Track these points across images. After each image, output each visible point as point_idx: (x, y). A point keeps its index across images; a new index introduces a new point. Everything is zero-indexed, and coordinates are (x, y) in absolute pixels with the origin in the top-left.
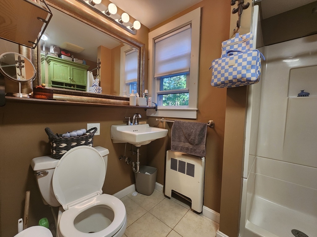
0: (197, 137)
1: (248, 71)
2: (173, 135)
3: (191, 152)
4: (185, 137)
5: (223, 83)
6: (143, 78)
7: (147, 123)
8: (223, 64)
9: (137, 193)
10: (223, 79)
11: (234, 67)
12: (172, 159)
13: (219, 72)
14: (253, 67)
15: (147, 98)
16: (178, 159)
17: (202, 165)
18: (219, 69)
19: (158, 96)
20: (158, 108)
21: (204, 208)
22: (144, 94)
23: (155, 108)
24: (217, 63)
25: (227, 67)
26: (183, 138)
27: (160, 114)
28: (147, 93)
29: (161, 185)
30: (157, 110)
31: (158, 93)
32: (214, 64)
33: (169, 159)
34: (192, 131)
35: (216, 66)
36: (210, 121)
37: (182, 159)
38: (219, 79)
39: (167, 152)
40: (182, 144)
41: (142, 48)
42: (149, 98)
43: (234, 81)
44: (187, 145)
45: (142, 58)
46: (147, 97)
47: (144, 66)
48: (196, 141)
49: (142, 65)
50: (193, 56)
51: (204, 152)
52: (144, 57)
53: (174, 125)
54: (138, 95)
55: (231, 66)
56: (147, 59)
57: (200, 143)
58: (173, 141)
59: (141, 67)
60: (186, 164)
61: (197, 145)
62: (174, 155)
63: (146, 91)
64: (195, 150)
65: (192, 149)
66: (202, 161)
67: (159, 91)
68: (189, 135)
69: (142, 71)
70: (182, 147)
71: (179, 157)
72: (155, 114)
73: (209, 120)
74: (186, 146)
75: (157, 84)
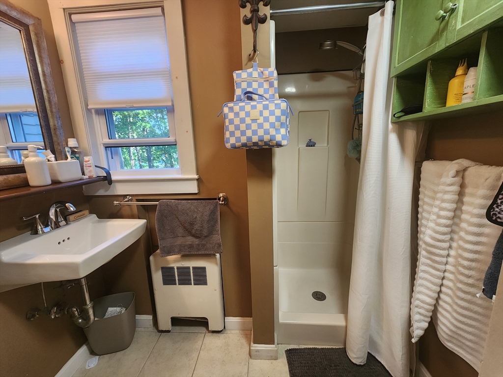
0: (205, 226)
1: (278, 131)
2: (160, 230)
3: (198, 250)
4: (185, 227)
5: (244, 145)
6: (54, 110)
7: (91, 213)
8: (242, 114)
9: (98, 357)
10: (244, 140)
11: (259, 121)
12: (163, 268)
13: (237, 127)
14: (282, 125)
15: (78, 158)
16: (175, 265)
17: (217, 264)
18: (237, 121)
19: (106, 150)
20: (114, 178)
21: (227, 320)
22: (67, 149)
23: (107, 179)
24: (231, 109)
25: (248, 121)
26: (180, 231)
27: (120, 190)
28: (75, 148)
29: (147, 316)
30: (110, 182)
31: (104, 144)
32: (226, 110)
33: (157, 270)
34: (195, 216)
35: (231, 116)
36: (221, 195)
37: (183, 263)
38: (238, 139)
39: (151, 258)
40: (179, 241)
41: (31, 28)
42: (86, 159)
43: (260, 143)
44: (190, 240)
45: (40, 57)
46: (77, 155)
47: (49, 79)
48: (205, 233)
49: (44, 75)
50: (177, 78)
51: (220, 246)
52: (45, 55)
53: (160, 211)
54: (52, 157)
55: (254, 121)
56: (57, 62)
57: (211, 232)
58: (163, 239)
59: (42, 82)
60: (191, 269)
61: (206, 237)
62: (168, 262)
63: (72, 142)
64: (204, 245)
65: (198, 245)
66: (216, 258)
67: (107, 141)
68: (192, 224)
69: (48, 92)
70: (180, 245)
71: (175, 261)
72: (106, 191)
73: (219, 193)
74: (188, 243)
75: (100, 123)
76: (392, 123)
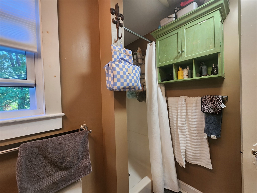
0: (76, 154)
4: (53, 164)
5: (125, 88)
8: (124, 70)
10: (125, 84)
18: (122, 73)
24: (117, 65)
25: (127, 74)
32: (114, 65)
35: (118, 69)
38: (122, 84)
43: (132, 87)
48: (75, 161)
51: (90, 167)
55: (130, 74)
57: (80, 159)
61: (75, 165)
65: (68, 176)
74: (56, 180)
76: (158, 84)
